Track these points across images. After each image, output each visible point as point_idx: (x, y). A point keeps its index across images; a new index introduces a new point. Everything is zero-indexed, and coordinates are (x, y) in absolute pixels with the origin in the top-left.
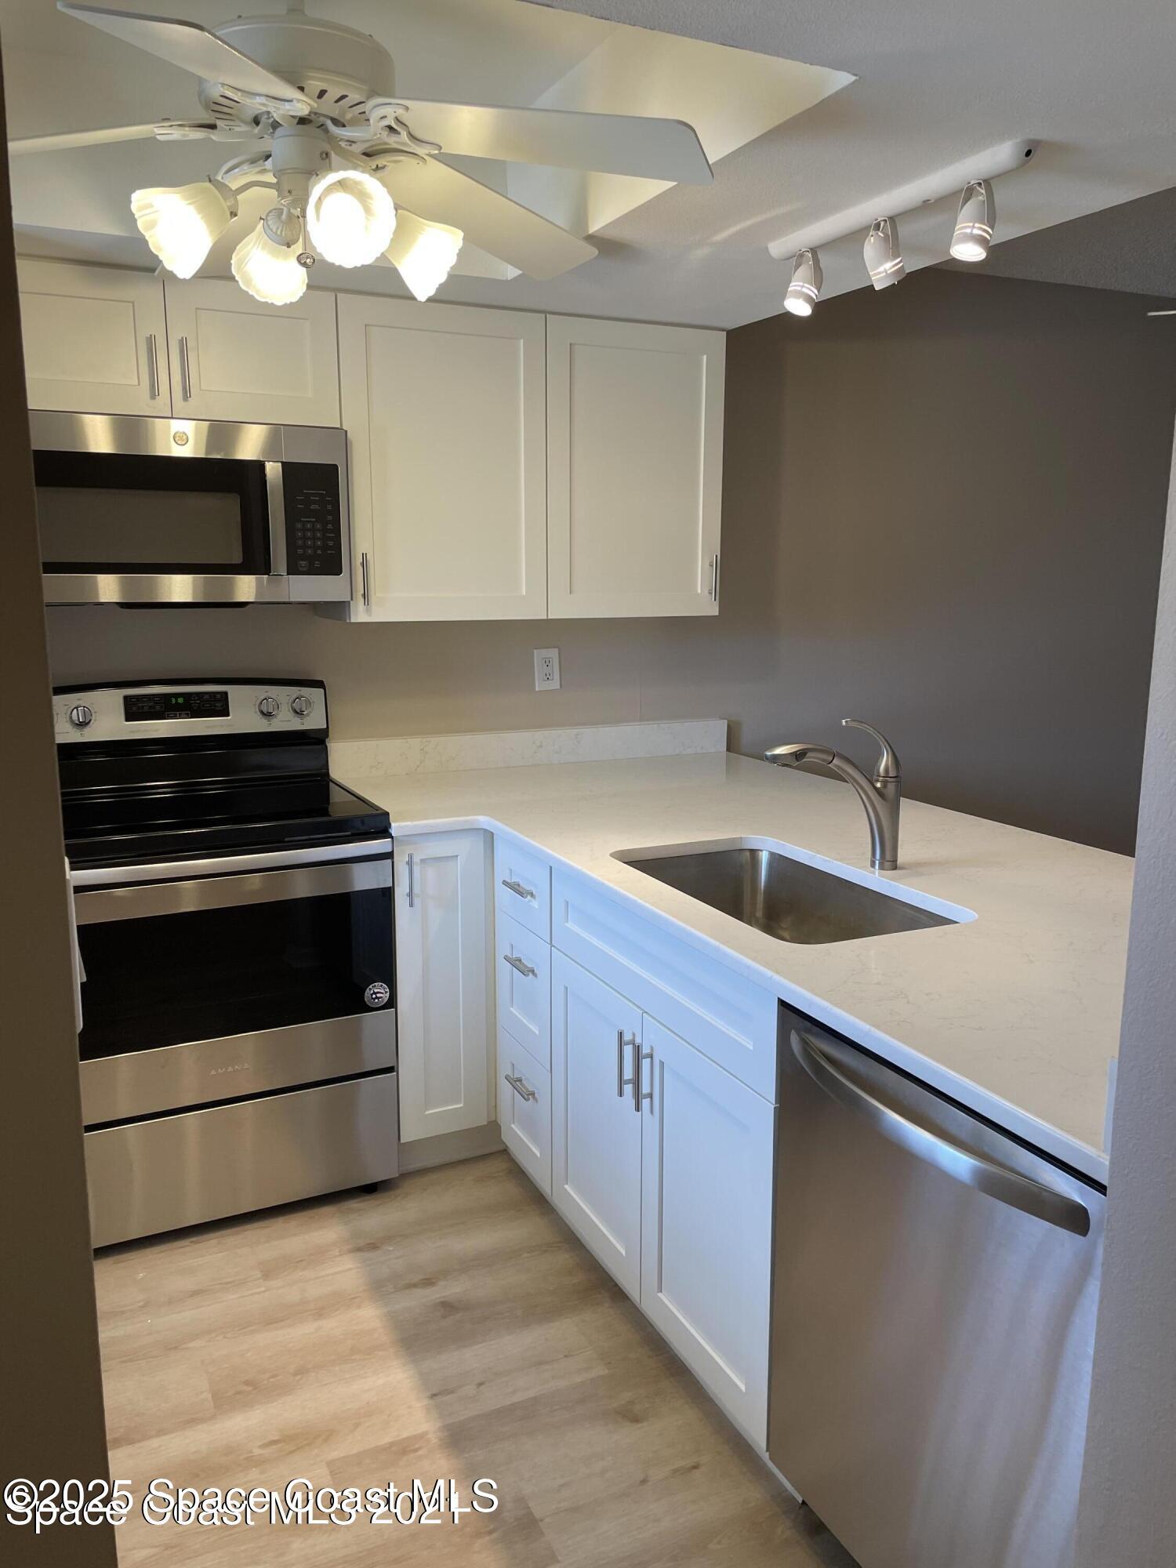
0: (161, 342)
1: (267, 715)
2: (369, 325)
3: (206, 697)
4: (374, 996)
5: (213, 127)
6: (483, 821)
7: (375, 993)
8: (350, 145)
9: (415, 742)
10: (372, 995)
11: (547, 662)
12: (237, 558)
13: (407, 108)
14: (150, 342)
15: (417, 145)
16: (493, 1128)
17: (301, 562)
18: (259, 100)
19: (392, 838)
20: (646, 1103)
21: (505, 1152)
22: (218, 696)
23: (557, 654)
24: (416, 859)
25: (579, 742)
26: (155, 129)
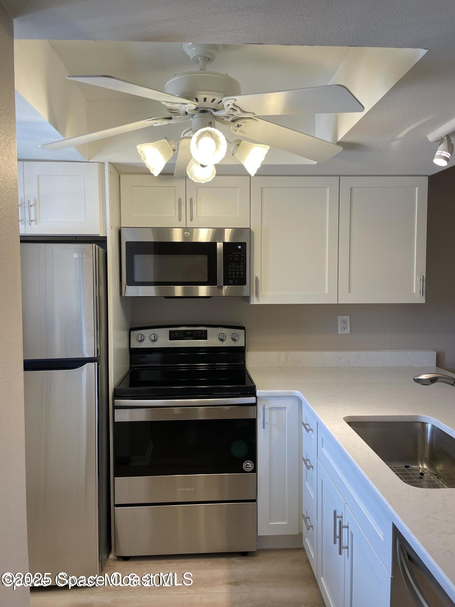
0: (183, 200)
1: (222, 340)
2: (263, 188)
3: (199, 332)
4: (247, 466)
5: (170, 118)
6: (298, 393)
7: (247, 465)
8: (228, 119)
9: (283, 354)
10: (246, 465)
11: (344, 322)
12: (206, 280)
13: (235, 100)
14: (180, 200)
15: (244, 114)
16: (300, 537)
17: (230, 281)
18: (177, 105)
19: (256, 397)
20: (344, 551)
21: (302, 549)
22: (204, 332)
23: (349, 318)
24: (266, 407)
25: (359, 358)
26: (147, 122)
